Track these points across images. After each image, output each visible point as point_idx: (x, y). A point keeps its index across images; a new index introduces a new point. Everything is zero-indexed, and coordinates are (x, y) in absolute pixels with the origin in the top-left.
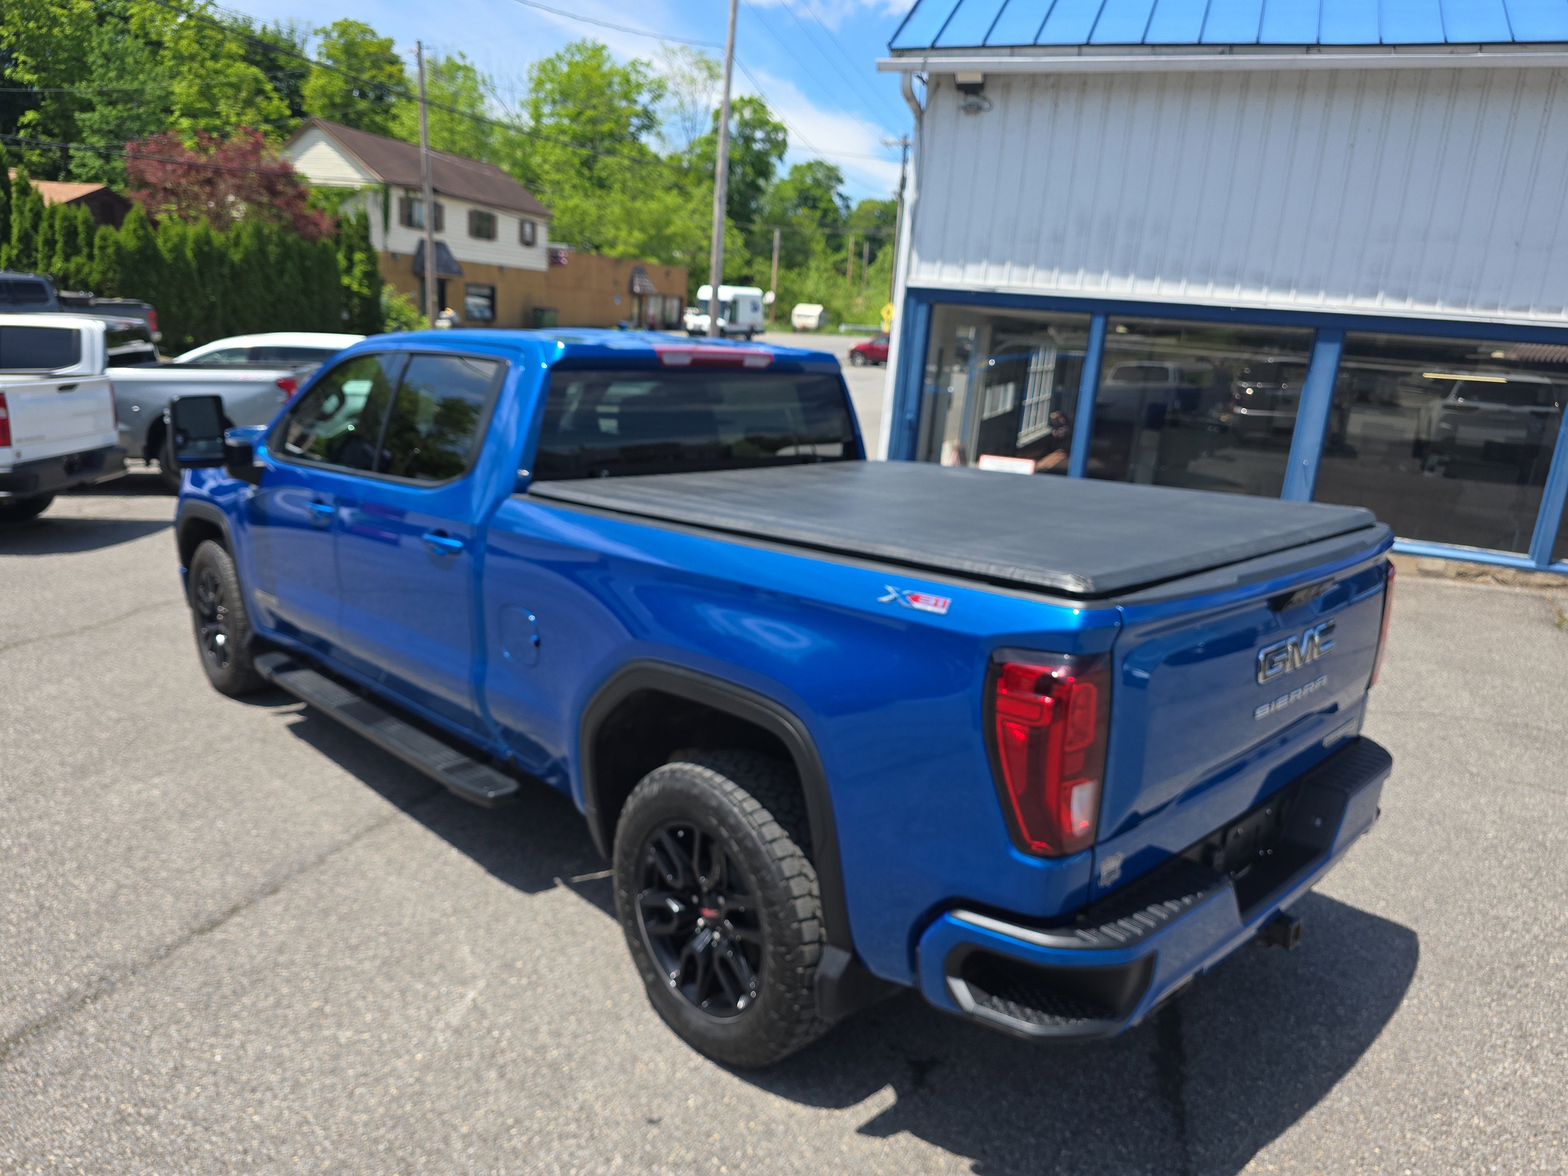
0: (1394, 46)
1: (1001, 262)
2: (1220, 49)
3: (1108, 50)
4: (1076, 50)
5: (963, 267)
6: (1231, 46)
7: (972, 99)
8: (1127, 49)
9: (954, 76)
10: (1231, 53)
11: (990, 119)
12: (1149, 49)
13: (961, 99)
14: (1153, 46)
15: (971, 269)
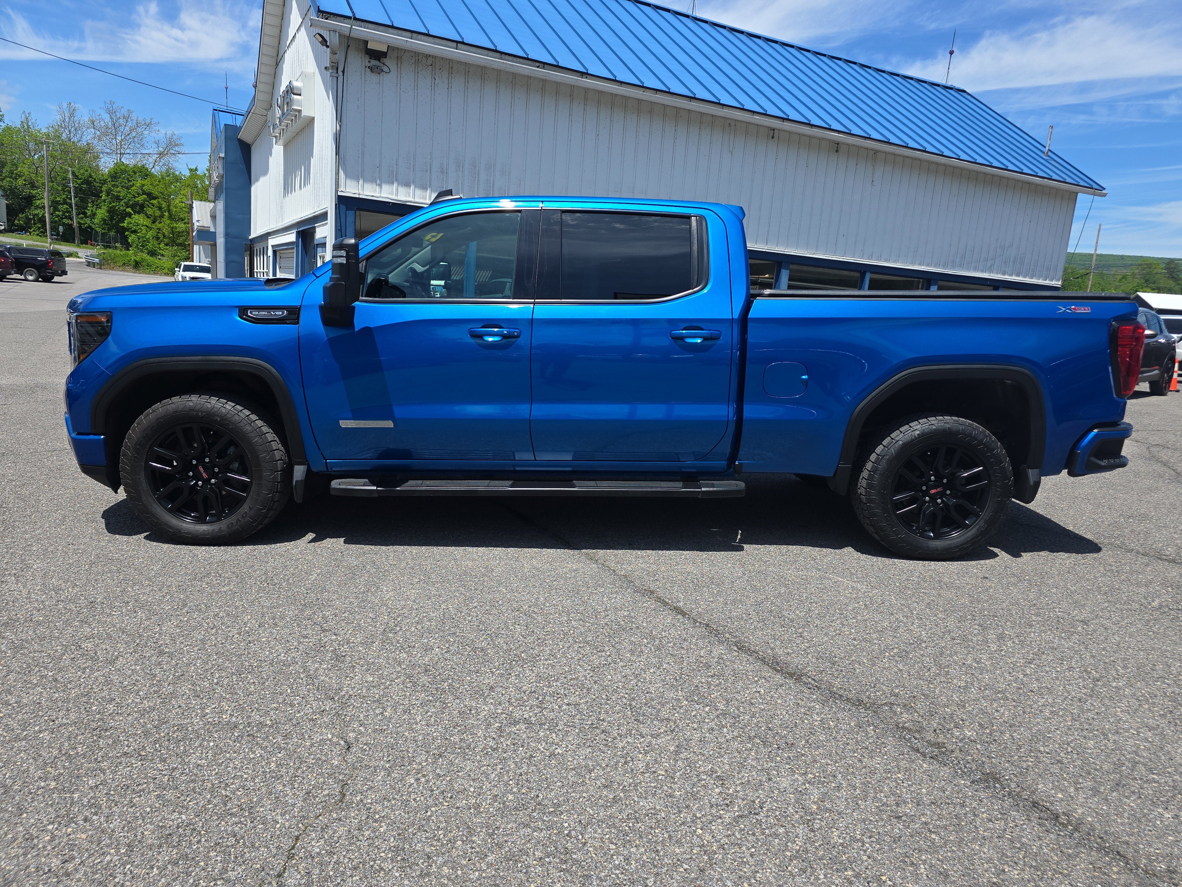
0: (621, 83)
1: (407, 185)
2: (538, 64)
3: (474, 49)
4: (454, 44)
5: (380, 186)
6: (545, 63)
7: (374, 62)
8: (486, 52)
9: (366, 42)
10: (544, 68)
11: (389, 80)
12: (498, 55)
13: (366, 61)
14: (502, 53)
15: (385, 187)
